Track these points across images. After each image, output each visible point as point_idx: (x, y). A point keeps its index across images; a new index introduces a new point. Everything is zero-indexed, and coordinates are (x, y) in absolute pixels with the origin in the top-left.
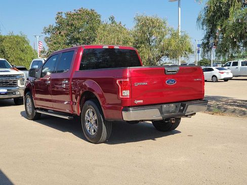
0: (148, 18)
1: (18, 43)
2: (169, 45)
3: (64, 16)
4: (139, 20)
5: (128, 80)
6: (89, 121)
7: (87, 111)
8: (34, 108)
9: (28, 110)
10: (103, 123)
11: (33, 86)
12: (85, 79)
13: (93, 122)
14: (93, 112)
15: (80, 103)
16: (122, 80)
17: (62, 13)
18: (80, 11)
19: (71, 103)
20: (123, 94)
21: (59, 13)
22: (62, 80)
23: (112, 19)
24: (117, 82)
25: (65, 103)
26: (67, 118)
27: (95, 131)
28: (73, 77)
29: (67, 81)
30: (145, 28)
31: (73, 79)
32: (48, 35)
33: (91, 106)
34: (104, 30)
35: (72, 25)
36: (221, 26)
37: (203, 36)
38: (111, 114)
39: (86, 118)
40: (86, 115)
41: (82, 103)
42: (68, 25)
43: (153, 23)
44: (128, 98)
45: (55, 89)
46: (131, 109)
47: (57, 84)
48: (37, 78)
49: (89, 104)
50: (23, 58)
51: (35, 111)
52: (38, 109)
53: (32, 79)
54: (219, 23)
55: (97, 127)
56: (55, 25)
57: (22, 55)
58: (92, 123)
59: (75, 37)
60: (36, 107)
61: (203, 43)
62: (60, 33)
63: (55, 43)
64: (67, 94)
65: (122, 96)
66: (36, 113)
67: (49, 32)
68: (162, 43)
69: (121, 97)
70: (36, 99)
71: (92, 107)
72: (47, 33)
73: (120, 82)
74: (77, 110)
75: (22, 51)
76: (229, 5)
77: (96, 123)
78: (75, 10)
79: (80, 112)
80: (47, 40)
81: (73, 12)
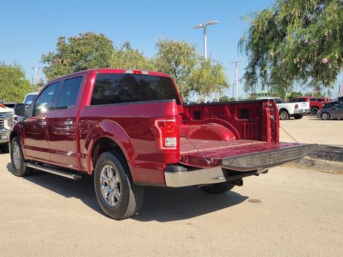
0: (174, 43)
1: (11, 75)
2: (200, 76)
3: (67, 42)
4: (162, 46)
5: (174, 120)
6: (106, 184)
7: (104, 169)
8: (24, 160)
9: (16, 162)
10: (130, 189)
11: (22, 129)
12: (99, 119)
13: (113, 185)
14: (113, 170)
15: (92, 155)
16: (165, 121)
17: (64, 38)
18: (87, 35)
19: (79, 155)
20: (166, 144)
21: (61, 38)
22: (65, 119)
23: (127, 45)
24: (156, 124)
25: (69, 154)
26: (71, 177)
27: (116, 200)
28: (81, 116)
29: (71, 122)
30: (170, 56)
31: (82, 118)
32: (48, 65)
33: (110, 162)
34: (119, 57)
35: (78, 52)
36: (275, 50)
37: (247, 64)
38: (143, 176)
39: (101, 179)
40: (102, 175)
41: (95, 156)
42: (72, 52)
43: (180, 49)
44: (173, 150)
45: (55, 133)
46: (179, 168)
47: (58, 126)
48: (27, 117)
49: (107, 158)
50: (17, 93)
51: (25, 165)
52: (28, 161)
53: (20, 119)
54: (273, 45)
55: (119, 194)
56: (56, 52)
57: (16, 90)
58: (112, 188)
59: (82, 66)
60: (26, 158)
61: (247, 73)
62: (62, 62)
63: (56, 74)
64: (72, 140)
65: (164, 146)
66: (27, 167)
67: (48, 60)
68: (191, 75)
69: (162, 148)
70: (27, 147)
71: (112, 163)
72: (46, 62)
73: (161, 124)
74: (87, 166)
75: (16, 85)
76: (285, 22)
77: (119, 187)
78: (80, 34)
79: (92, 169)
80: (46, 70)
81: (78, 37)
